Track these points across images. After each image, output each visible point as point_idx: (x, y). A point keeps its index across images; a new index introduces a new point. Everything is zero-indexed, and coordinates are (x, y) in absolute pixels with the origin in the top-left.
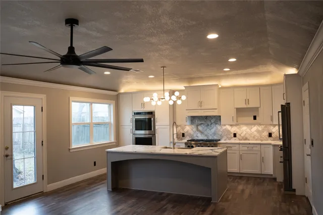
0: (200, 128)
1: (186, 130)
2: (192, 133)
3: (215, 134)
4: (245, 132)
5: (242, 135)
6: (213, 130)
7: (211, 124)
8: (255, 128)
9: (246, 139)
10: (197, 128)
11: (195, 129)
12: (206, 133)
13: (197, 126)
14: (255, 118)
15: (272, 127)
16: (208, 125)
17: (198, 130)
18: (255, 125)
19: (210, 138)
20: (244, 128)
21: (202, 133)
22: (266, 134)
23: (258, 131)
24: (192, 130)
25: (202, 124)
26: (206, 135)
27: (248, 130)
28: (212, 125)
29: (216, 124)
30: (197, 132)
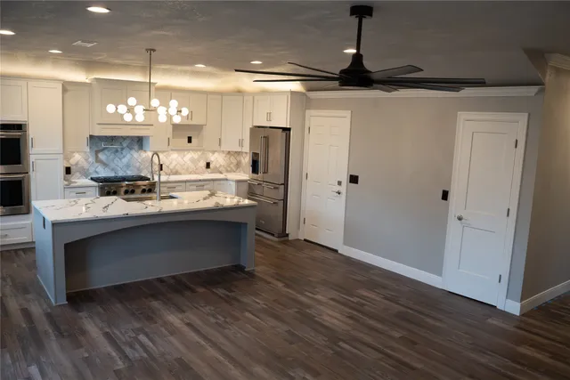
0: (102, 156)
1: (73, 161)
2: (86, 165)
3: (128, 166)
4: (174, 163)
5: (171, 167)
6: (125, 160)
7: (122, 149)
8: (189, 156)
9: (176, 173)
10: (97, 157)
11: (91, 159)
12: (112, 165)
13: (97, 152)
14: (190, 140)
15: (211, 154)
16: (117, 151)
17: (98, 160)
18: (188, 150)
19: (121, 174)
20: (175, 156)
21: (105, 165)
22: (203, 164)
23: (193, 160)
24: (86, 160)
25: (104, 149)
26: (113, 170)
27: (180, 159)
28: (124, 152)
29: (131, 149)
30: (97, 164)
